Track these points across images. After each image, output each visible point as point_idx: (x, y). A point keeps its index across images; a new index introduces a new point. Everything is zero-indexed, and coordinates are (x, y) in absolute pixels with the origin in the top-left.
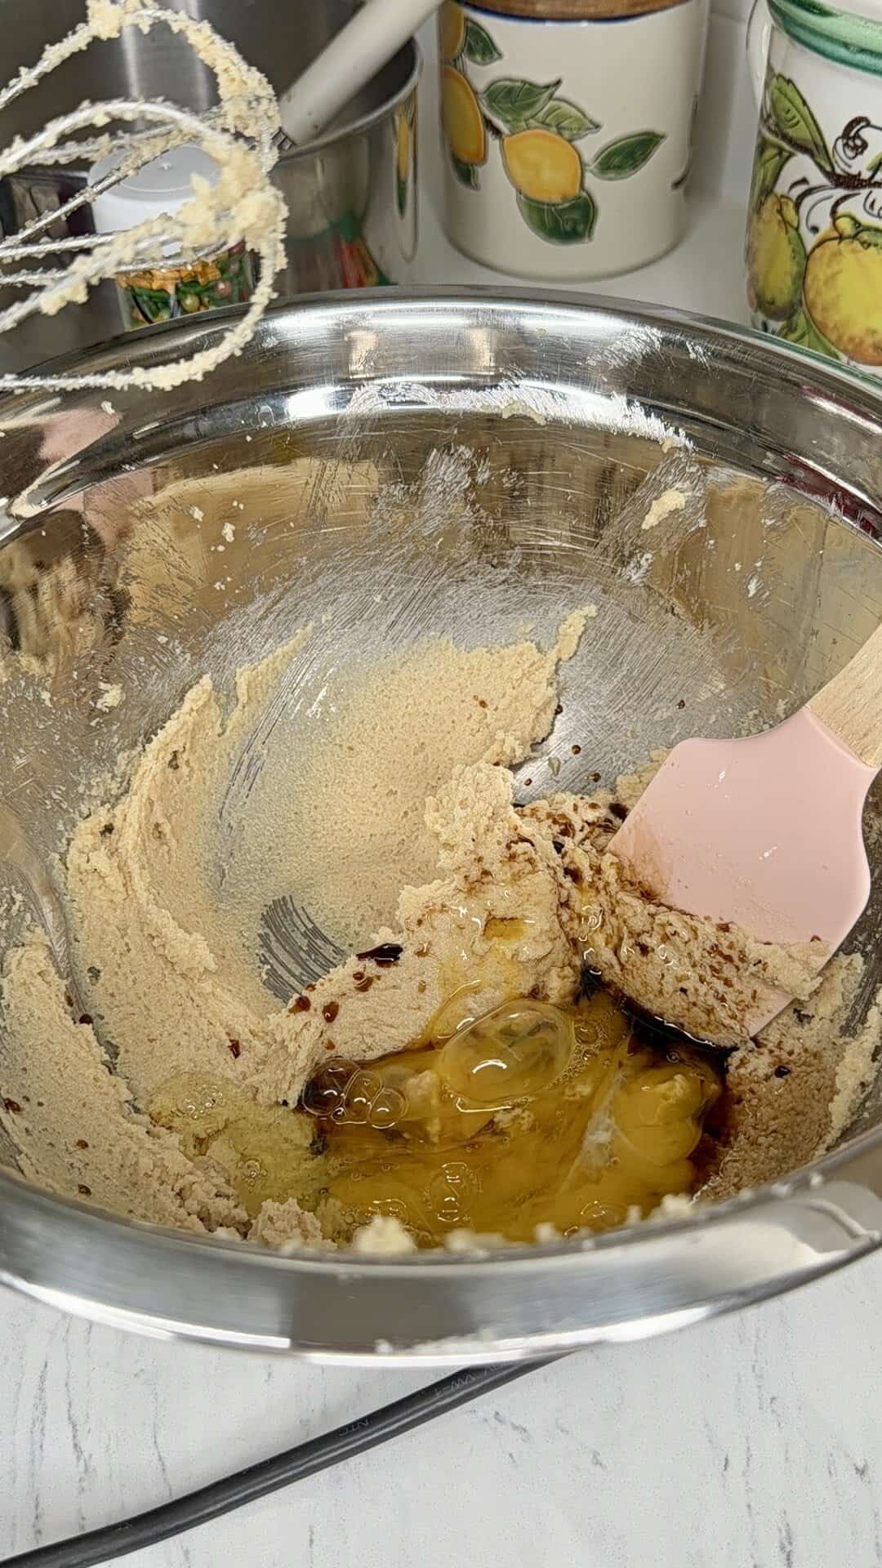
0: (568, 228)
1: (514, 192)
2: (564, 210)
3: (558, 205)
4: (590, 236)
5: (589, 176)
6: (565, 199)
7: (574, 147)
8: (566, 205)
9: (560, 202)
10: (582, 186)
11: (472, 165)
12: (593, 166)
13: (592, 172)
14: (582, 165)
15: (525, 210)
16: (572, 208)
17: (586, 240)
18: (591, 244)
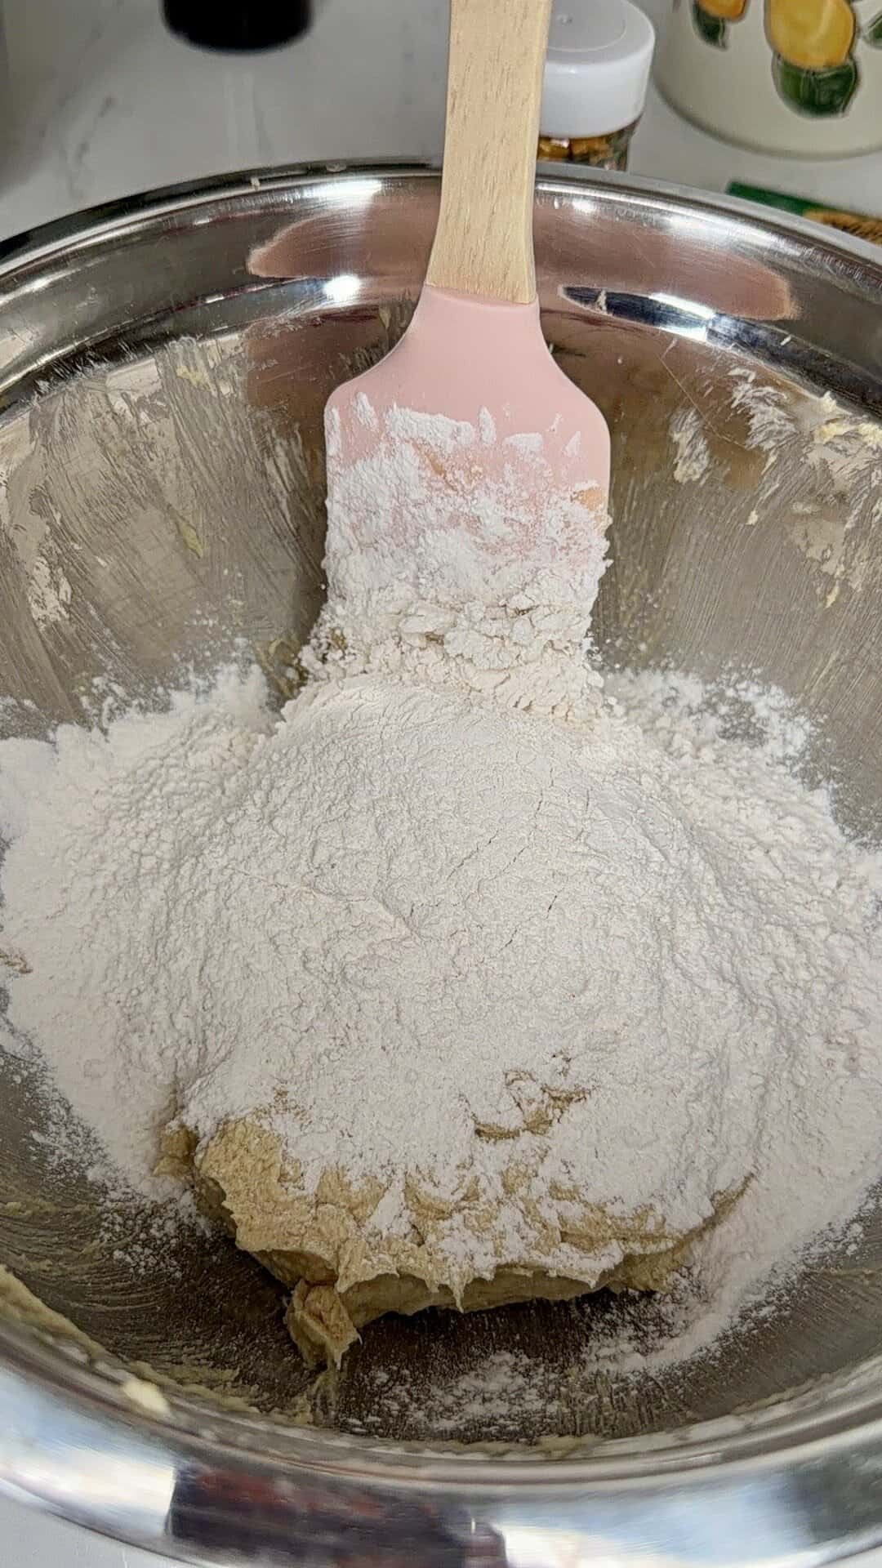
0: (824, 99)
1: (770, 54)
2: (824, 80)
3: (819, 74)
4: (844, 109)
5: (860, 43)
6: (829, 66)
7: (852, 10)
8: (829, 74)
9: (822, 70)
10: (850, 55)
11: (723, 20)
12: (867, 32)
13: (865, 38)
14: (856, 30)
15: (779, 76)
16: (836, 77)
17: (840, 114)
18: (844, 120)
